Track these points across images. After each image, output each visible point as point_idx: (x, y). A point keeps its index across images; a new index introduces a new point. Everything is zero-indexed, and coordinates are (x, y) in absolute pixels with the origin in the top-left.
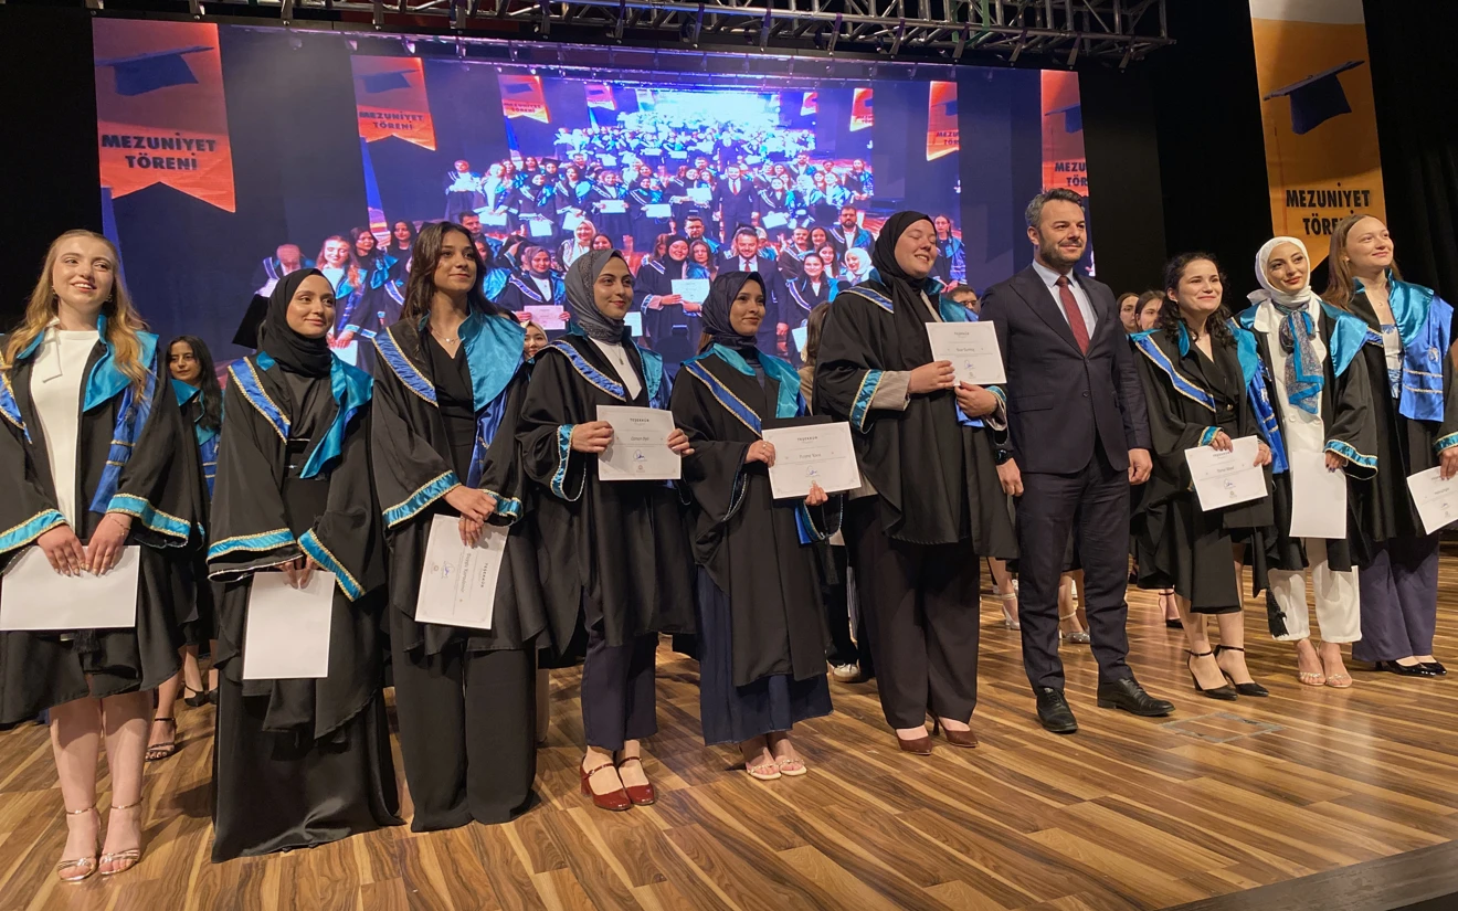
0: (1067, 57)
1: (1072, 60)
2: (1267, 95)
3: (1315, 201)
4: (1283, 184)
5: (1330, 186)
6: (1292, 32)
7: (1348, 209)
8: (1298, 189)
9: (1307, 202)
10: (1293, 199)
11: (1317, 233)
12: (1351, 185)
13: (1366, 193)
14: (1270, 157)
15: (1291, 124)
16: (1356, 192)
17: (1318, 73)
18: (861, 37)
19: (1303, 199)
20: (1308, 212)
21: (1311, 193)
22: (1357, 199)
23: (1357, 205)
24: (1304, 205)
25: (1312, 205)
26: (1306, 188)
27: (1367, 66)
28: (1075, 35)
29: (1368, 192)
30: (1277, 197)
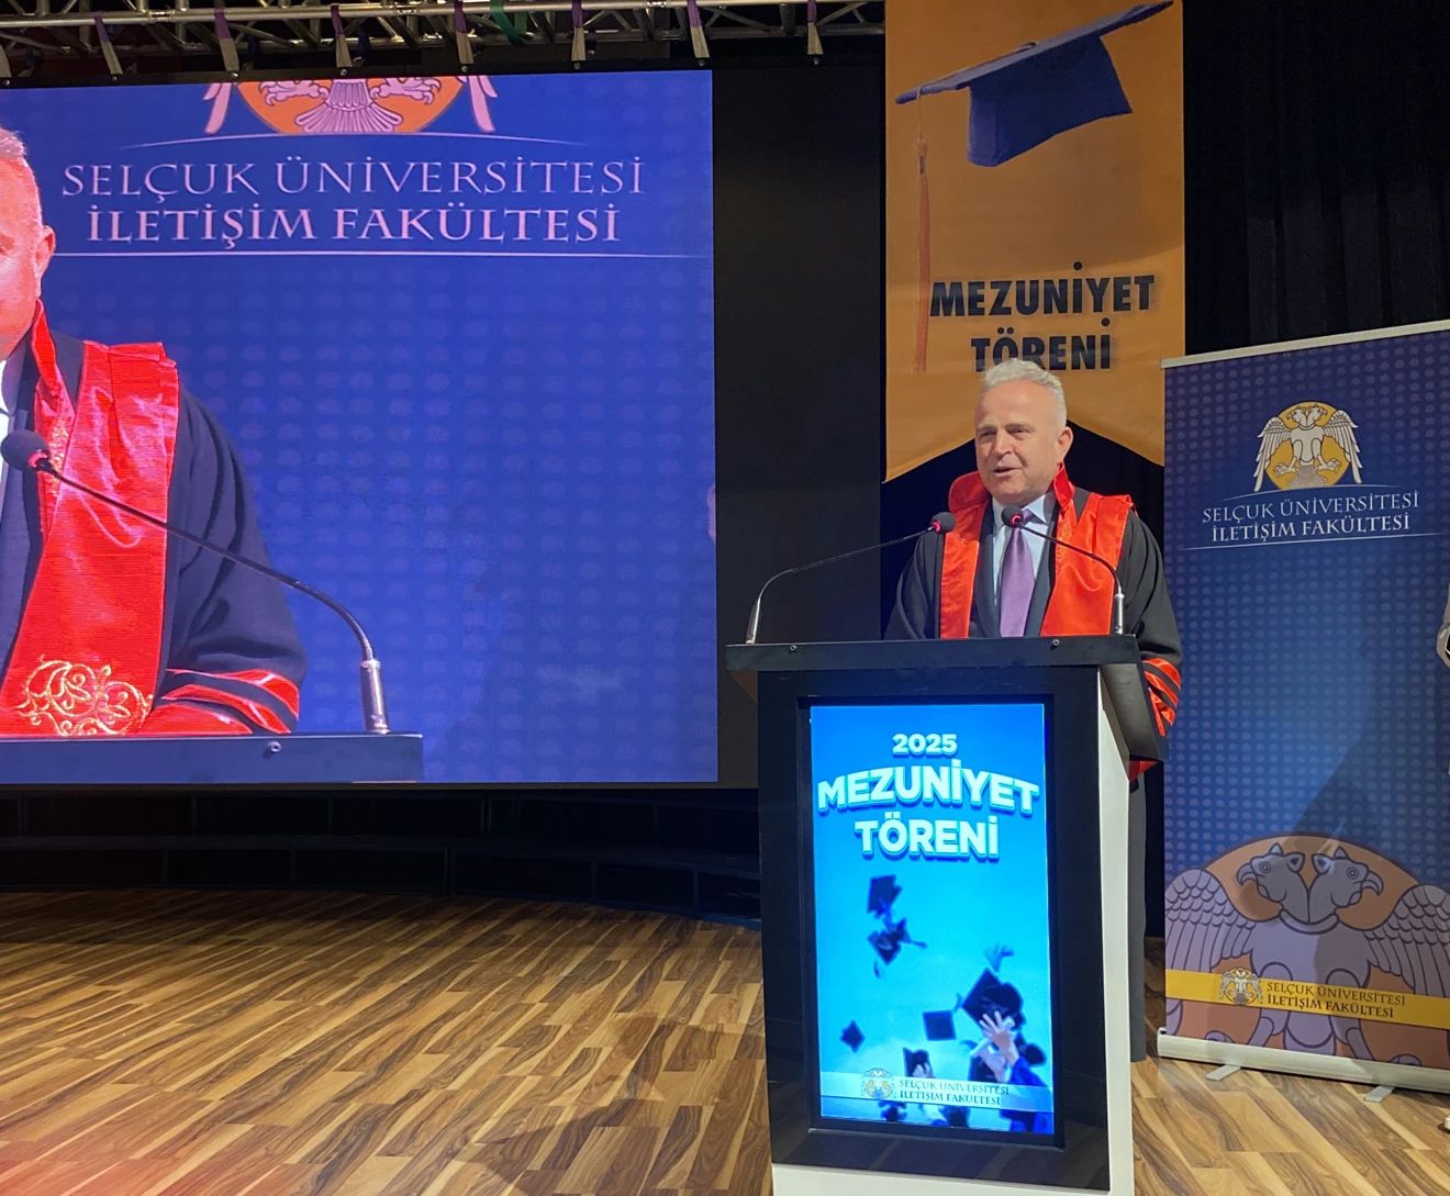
5: (1055, 271)
7: (1095, 318)
8: (967, 279)
10: (950, 302)
12: (1115, 267)
13: (1146, 282)
15: (965, 144)
16: (1119, 282)
17: (1056, 38)
19: (976, 300)
20: (986, 326)
21: (1001, 286)
22: (1121, 294)
24: (981, 312)
26: (990, 276)
29: (1150, 279)
30: (906, 296)
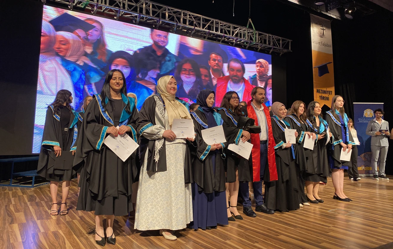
0: (270, 51)
1: (270, 52)
2: (314, 67)
3: (322, 92)
4: (316, 88)
5: (325, 89)
6: (319, 53)
7: (328, 95)
8: (319, 89)
9: (320, 92)
10: (318, 91)
11: (322, 99)
12: (329, 89)
13: (331, 92)
14: (314, 81)
15: (318, 74)
16: (329, 91)
17: (324, 64)
18: (226, 40)
19: (320, 91)
20: (320, 95)
21: (321, 90)
22: (329, 93)
23: (329, 94)
24: (320, 93)
25: (321, 93)
26: (320, 89)
27: (333, 63)
28: (272, 46)
30: (315, 90)
